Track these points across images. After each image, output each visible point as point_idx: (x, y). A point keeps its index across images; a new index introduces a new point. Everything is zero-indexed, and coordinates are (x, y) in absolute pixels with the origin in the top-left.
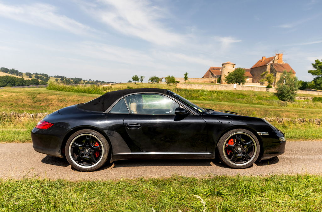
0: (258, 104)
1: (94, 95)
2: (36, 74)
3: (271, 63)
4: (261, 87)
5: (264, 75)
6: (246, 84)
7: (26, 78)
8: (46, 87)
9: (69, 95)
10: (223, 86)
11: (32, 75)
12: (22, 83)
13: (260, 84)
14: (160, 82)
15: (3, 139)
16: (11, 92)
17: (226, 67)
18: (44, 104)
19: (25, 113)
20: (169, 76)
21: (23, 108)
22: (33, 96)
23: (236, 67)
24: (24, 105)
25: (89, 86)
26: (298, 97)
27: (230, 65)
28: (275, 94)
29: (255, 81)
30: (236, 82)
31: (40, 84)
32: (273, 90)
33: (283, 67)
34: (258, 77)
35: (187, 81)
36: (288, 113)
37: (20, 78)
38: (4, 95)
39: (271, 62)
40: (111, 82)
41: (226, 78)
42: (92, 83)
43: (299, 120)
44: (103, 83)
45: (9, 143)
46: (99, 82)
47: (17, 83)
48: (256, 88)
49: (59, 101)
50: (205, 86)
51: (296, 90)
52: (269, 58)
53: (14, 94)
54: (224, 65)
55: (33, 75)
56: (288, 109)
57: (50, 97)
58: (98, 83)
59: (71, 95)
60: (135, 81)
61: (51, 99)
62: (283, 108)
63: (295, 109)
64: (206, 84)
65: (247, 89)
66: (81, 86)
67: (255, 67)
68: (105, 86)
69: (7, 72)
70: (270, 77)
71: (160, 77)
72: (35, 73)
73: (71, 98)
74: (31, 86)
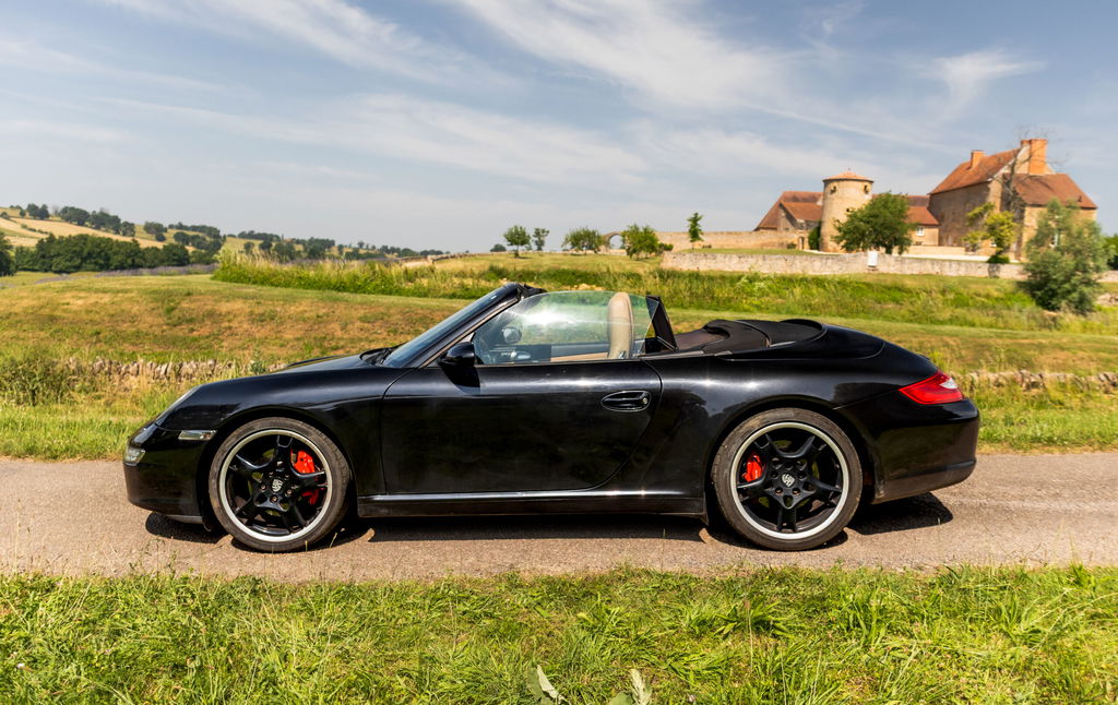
0: (951, 321)
1: (372, 297)
2: (181, 226)
3: (1004, 176)
4: (969, 262)
5: (981, 215)
6: (912, 252)
7: (146, 242)
8: (210, 271)
9: (287, 300)
10: (830, 261)
11: (166, 230)
12: (134, 260)
13: (963, 249)
14: (602, 248)
15: (67, 449)
16: (97, 291)
17: (839, 191)
18: (205, 331)
19: (141, 361)
20: (637, 228)
21: (134, 344)
22: (166, 302)
23: (876, 190)
24: (138, 334)
25: (356, 266)
26: (1108, 296)
27: (855, 183)
28: (1020, 285)
29: (947, 238)
30: (877, 245)
31: (193, 263)
32: (1012, 272)
33: (1047, 186)
34: (957, 226)
35: (697, 245)
36: (1062, 355)
37: (125, 243)
38: (71, 301)
39: (1005, 170)
40: (433, 252)
41: (839, 229)
42: (368, 256)
43: (1103, 377)
44: (407, 254)
45: (87, 462)
46: (393, 250)
47: (116, 259)
48: (950, 266)
49: (253, 321)
50: (764, 259)
51: (1098, 269)
52: (995, 156)
53: (106, 299)
54: (831, 186)
55: (169, 231)
56: (1064, 340)
57: (224, 307)
58: (389, 256)
59: (293, 300)
60: (515, 247)
61: (229, 313)
62: (1044, 337)
63: (1088, 341)
64: (770, 253)
65: (916, 269)
66: (328, 268)
67: (945, 188)
68: (412, 265)
69: (81, 224)
70: (1003, 224)
71: (603, 232)
72: (176, 223)
73: (293, 309)
74: (161, 269)
